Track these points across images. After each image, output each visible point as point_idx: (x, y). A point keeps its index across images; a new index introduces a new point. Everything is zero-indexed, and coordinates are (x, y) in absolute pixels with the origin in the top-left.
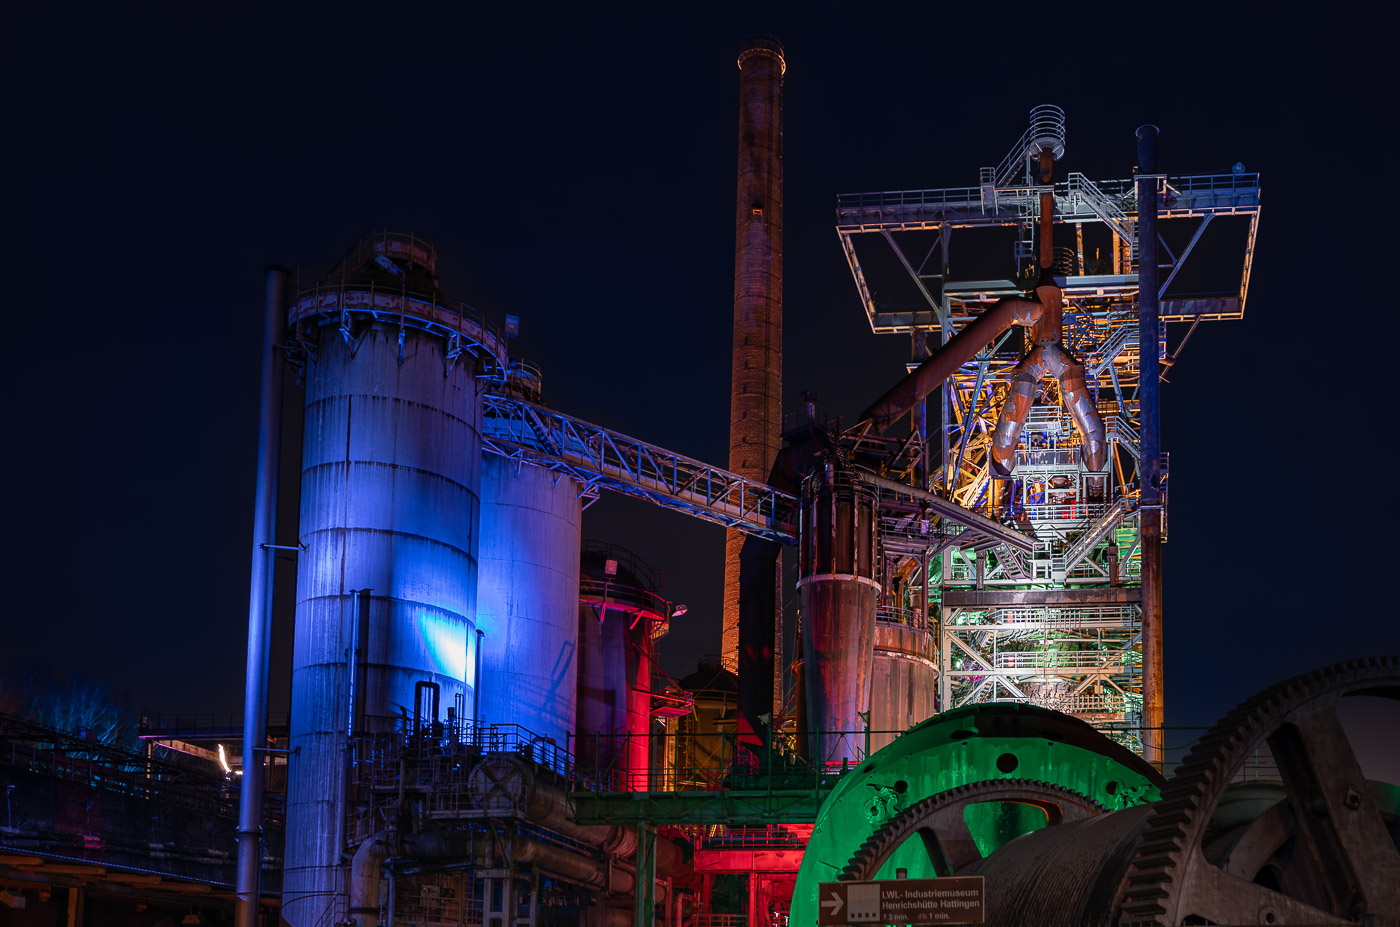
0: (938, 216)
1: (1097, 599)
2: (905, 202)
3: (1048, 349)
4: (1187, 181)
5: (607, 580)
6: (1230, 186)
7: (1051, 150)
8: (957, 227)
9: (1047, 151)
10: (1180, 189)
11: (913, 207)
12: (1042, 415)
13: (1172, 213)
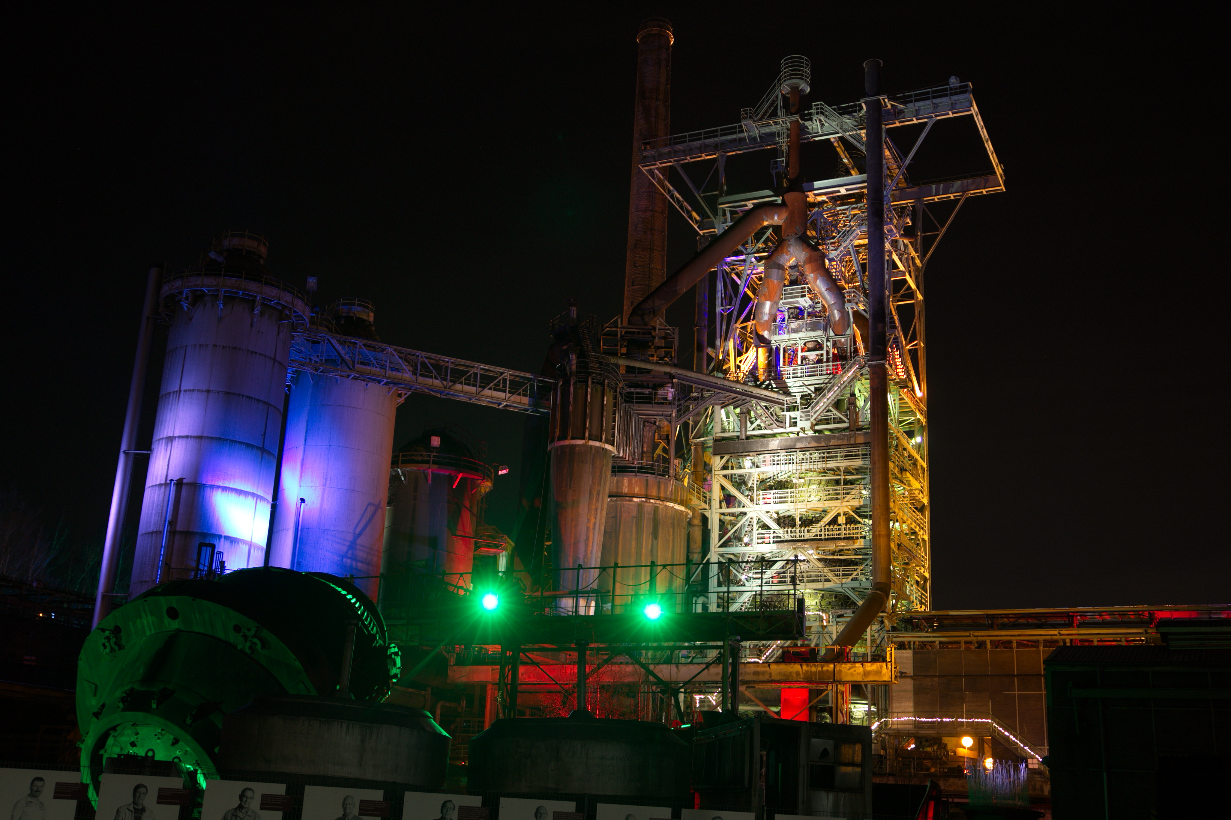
0: (716, 148)
1: (839, 442)
2: (690, 141)
3: (792, 241)
4: (911, 96)
5: (433, 452)
6: (946, 95)
7: (798, 88)
8: (731, 154)
9: (795, 89)
10: (904, 103)
11: (697, 144)
12: (796, 293)
13: (900, 122)
